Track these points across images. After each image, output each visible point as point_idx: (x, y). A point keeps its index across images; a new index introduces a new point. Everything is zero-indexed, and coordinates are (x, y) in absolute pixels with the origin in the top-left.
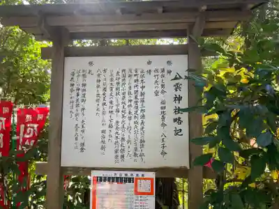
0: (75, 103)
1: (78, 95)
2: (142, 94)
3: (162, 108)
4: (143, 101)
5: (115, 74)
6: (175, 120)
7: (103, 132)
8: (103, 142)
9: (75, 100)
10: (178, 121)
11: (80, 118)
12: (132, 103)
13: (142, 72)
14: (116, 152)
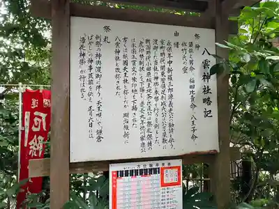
0: (87, 79)
1: (91, 68)
2: (169, 70)
3: (191, 87)
4: (170, 78)
5: (137, 45)
6: (205, 101)
7: (126, 115)
8: (126, 127)
9: (86, 75)
10: (207, 101)
11: (95, 98)
12: (159, 81)
13: (169, 44)
14: (142, 139)
